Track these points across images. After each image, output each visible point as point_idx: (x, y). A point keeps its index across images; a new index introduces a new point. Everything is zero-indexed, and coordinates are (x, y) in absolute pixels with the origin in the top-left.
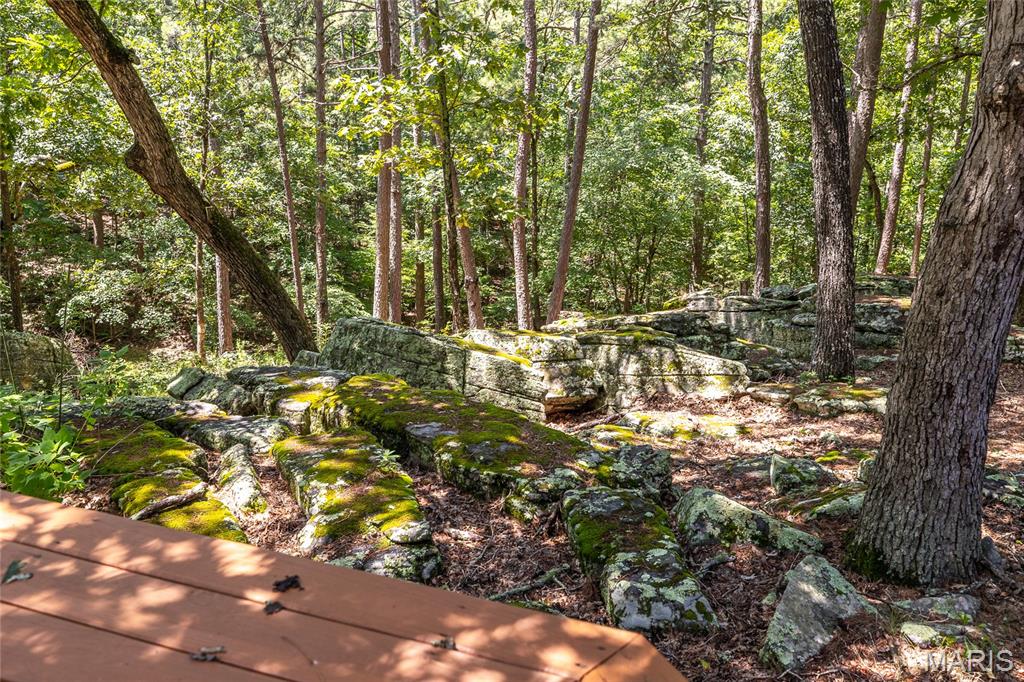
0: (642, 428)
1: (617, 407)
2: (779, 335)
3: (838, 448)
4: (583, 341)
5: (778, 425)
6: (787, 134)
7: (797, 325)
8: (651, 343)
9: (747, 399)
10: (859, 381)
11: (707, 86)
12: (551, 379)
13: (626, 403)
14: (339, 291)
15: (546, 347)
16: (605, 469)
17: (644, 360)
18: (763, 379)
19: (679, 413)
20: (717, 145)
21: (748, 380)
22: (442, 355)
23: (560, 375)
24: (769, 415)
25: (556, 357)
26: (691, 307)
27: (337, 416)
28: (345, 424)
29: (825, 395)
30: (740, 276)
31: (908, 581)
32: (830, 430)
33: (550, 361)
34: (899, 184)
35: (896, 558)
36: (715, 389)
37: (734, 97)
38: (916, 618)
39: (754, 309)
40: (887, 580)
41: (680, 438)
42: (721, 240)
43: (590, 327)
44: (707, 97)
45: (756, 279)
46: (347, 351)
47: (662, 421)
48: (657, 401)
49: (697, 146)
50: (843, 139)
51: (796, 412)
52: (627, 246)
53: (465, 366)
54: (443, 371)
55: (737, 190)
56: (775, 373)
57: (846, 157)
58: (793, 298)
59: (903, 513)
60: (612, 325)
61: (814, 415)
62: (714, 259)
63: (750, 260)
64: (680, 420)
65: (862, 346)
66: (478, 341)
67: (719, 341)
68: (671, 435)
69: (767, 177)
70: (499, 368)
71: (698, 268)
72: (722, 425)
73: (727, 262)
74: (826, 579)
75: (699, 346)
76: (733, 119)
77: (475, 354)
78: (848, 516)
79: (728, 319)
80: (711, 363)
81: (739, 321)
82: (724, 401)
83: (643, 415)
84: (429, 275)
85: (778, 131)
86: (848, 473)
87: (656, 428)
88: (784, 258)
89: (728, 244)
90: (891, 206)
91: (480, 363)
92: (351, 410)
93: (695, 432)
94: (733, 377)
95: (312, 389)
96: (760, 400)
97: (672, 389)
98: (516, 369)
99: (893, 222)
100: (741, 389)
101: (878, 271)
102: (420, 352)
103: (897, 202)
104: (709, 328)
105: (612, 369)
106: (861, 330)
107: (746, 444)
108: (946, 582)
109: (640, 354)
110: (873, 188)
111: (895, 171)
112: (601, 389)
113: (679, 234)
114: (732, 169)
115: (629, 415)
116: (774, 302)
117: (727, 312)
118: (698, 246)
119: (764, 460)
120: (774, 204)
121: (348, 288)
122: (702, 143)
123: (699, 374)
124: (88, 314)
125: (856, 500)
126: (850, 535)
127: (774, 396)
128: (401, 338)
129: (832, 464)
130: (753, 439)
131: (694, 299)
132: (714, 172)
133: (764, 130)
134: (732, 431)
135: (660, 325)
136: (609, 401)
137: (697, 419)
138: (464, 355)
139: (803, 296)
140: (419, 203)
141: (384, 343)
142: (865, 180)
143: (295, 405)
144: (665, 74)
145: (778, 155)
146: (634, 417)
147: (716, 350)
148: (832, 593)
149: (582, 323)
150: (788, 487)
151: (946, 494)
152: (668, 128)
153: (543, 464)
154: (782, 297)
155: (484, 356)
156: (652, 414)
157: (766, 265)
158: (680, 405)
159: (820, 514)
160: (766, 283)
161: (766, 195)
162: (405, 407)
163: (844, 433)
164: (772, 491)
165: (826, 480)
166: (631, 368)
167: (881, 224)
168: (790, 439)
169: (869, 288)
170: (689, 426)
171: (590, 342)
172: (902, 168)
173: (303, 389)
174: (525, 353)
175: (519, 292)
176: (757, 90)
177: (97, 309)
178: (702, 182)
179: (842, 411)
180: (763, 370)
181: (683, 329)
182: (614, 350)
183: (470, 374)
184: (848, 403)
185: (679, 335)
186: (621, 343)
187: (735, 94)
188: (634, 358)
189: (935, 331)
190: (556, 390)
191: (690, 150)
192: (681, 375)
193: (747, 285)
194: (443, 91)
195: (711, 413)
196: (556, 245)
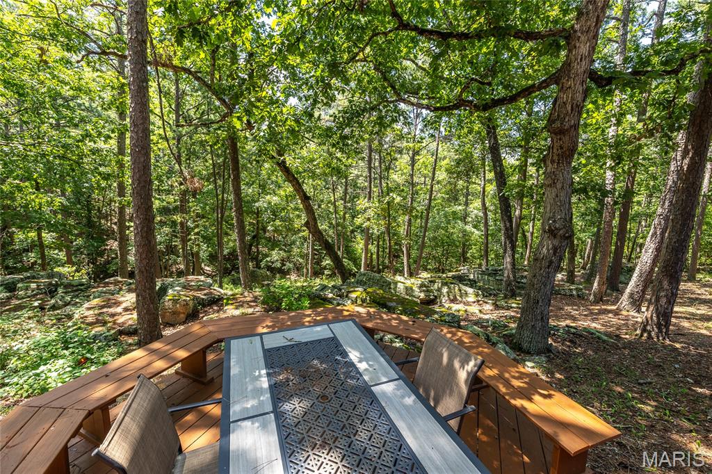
0: (450, 308)
1: (441, 302)
2: (491, 283)
3: (510, 318)
4: (431, 282)
5: (492, 310)
6: (494, 216)
7: (497, 280)
8: (452, 283)
9: (481, 302)
10: (518, 299)
11: (467, 200)
12: (421, 292)
13: (444, 301)
14: (346, 260)
15: (420, 282)
16: (443, 318)
17: (449, 288)
18: (486, 296)
19: (461, 305)
20: (470, 219)
21: (482, 296)
22: (390, 284)
23: (424, 291)
24: (488, 307)
25: (422, 286)
26: (462, 272)
27: (366, 299)
28: (368, 301)
29: (506, 302)
30: (478, 261)
31: (528, 353)
32: (507, 313)
33: (420, 287)
34: (532, 233)
35: (525, 346)
36: (471, 298)
37: (476, 204)
38: (529, 361)
39: (483, 273)
40: (522, 352)
41: (461, 312)
42: (472, 248)
43: (431, 277)
44: (467, 204)
45: (484, 263)
46: (361, 281)
47: (455, 307)
48: (454, 301)
49: (464, 219)
50: (511, 226)
51: (497, 307)
52: (440, 250)
53: (396, 287)
54: (390, 288)
55: (477, 234)
56: (490, 295)
57: (512, 231)
58: (496, 270)
59: (526, 333)
60: (439, 277)
61: (503, 308)
62: (468, 255)
63: (481, 256)
64: (461, 307)
65: (519, 288)
66: (399, 280)
67: (472, 284)
68: (459, 311)
69: (487, 230)
70: (406, 288)
71: (464, 258)
72: (474, 309)
73: (474, 257)
74: (505, 349)
75: (466, 285)
76: (476, 212)
77: (399, 284)
78: (511, 335)
79: (474, 276)
80: (470, 290)
81: (478, 277)
82: (474, 302)
83: (449, 305)
84: (374, 256)
85: (490, 215)
86: (513, 325)
87: (454, 309)
88: (493, 256)
89: (473, 251)
90: (530, 241)
91: (400, 286)
92: (370, 298)
93: (466, 311)
94: (477, 295)
95: (357, 291)
96: (487, 303)
97: (458, 297)
98: (411, 288)
99: (531, 246)
100: (480, 299)
101: (526, 263)
102: (384, 282)
103: (532, 240)
104: (470, 279)
105: (439, 290)
106: (519, 283)
107: (482, 316)
108: (539, 353)
109: (448, 286)
110: (524, 236)
111: (531, 230)
112: (436, 297)
113: (457, 247)
114: (475, 227)
115: (445, 305)
116: (490, 272)
117: (474, 274)
118: (463, 251)
119: (487, 321)
120: (490, 238)
121: (349, 260)
122: (465, 218)
123: (466, 293)
124: (270, 264)
125: (514, 331)
126: (513, 340)
127: (490, 302)
128: (379, 278)
129: (508, 323)
130: (484, 314)
131: (463, 269)
132: (469, 228)
133: (486, 214)
134: (477, 312)
135: (454, 277)
136: (438, 300)
137: (466, 307)
138: (396, 283)
139: (500, 270)
140: (372, 234)
141: (373, 279)
142: (521, 231)
143: (353, 295)
144: (453, 197)
145: (491, 223)
146: (447, 305)
147: (471, 287)
148: (507, 353)
149: (429, 276)
150: (494, 328)
151: (538, 329)
152: (454, 213)
153: (426, 315)
154: (492, 270)
155: (402, 284)
156: (452, 305)
157: (487, 258)
158: (461, 302)
159: (504, 335)
160: (487, 265)
161: (487, 236)
162: (385, 298)
163: (513, 314)
164: (490, 329)
165: (506, 326)
166: (445, 290)
167: (527, 246)
168: (495, 315)
169: (522, 269)
170: (464, 309)
171: (433, 282)
172: (533, 229)
173: (355, 291)
174: (413, 284)
175: (405, 264)
176: (484, 204)
177: (273, 263)
178: (465, 231)
179: (512, 308)
180: (487, 293)
181: (461, 279)
182: (440, 284)
183: (398, 290)
184: (514, 305)
185: (460, 281)
186: (442, 283)
187: (477, 203)
188: (446, 287)
189: (533, 285)
190: (422, 295)
191: (461, 220)
192: (461, 293)
193: (480, 265)
194: (389, 205)
195: (470, 305)
196: (418, 250)
